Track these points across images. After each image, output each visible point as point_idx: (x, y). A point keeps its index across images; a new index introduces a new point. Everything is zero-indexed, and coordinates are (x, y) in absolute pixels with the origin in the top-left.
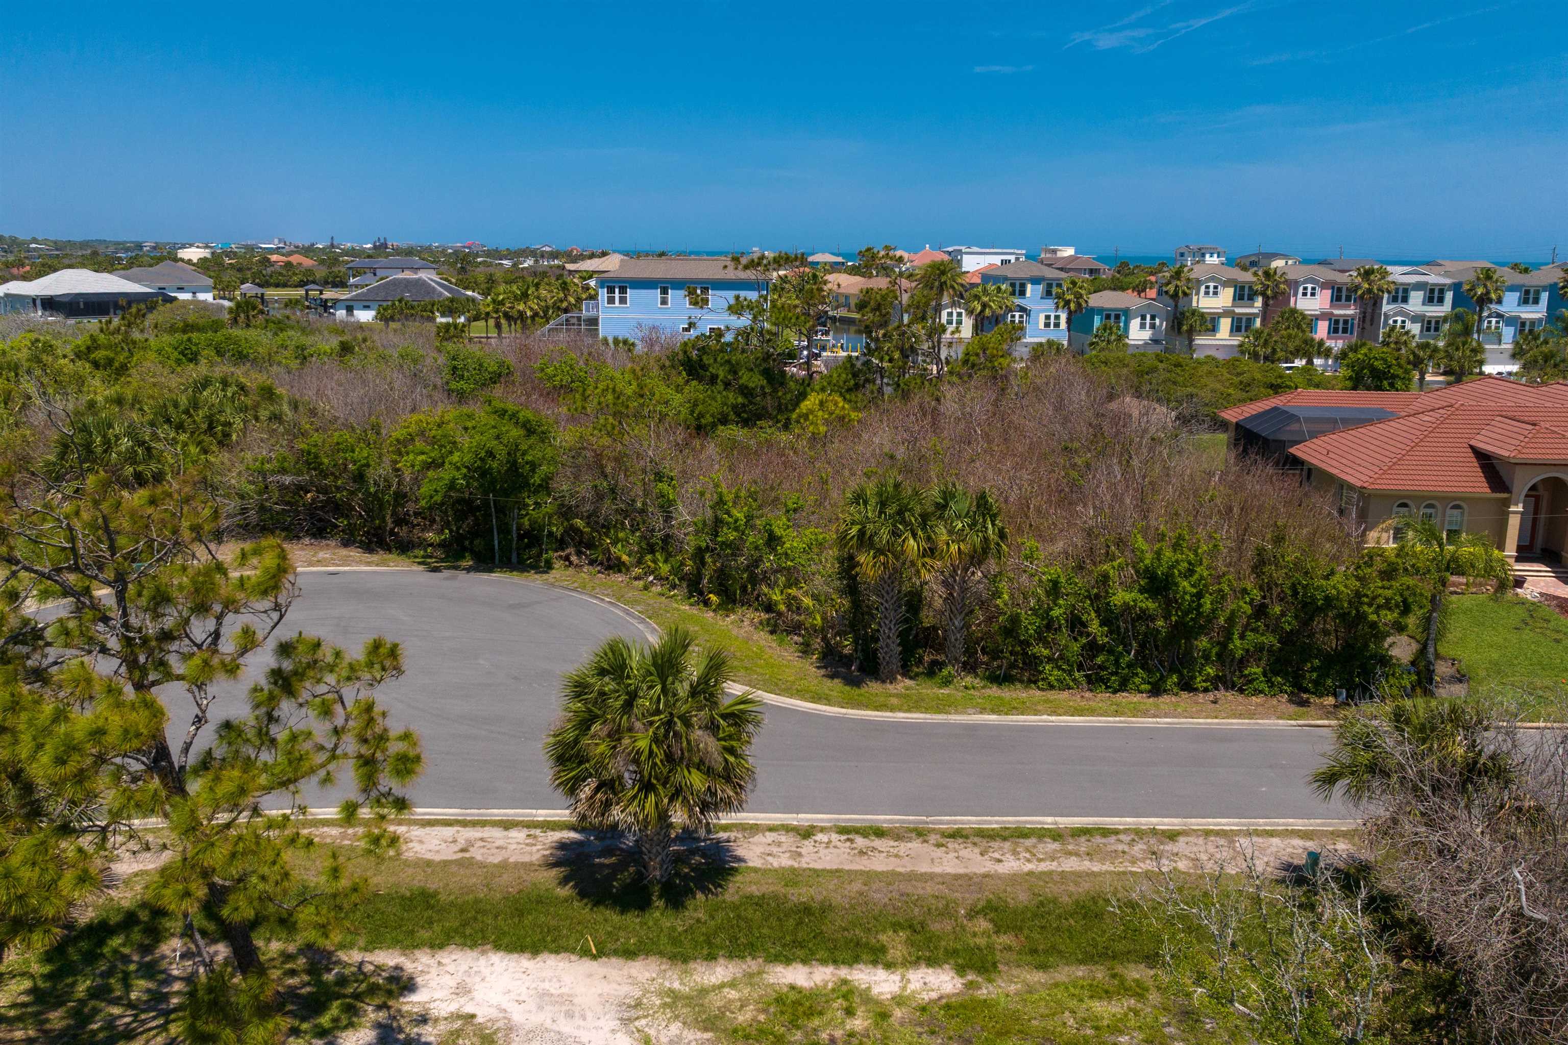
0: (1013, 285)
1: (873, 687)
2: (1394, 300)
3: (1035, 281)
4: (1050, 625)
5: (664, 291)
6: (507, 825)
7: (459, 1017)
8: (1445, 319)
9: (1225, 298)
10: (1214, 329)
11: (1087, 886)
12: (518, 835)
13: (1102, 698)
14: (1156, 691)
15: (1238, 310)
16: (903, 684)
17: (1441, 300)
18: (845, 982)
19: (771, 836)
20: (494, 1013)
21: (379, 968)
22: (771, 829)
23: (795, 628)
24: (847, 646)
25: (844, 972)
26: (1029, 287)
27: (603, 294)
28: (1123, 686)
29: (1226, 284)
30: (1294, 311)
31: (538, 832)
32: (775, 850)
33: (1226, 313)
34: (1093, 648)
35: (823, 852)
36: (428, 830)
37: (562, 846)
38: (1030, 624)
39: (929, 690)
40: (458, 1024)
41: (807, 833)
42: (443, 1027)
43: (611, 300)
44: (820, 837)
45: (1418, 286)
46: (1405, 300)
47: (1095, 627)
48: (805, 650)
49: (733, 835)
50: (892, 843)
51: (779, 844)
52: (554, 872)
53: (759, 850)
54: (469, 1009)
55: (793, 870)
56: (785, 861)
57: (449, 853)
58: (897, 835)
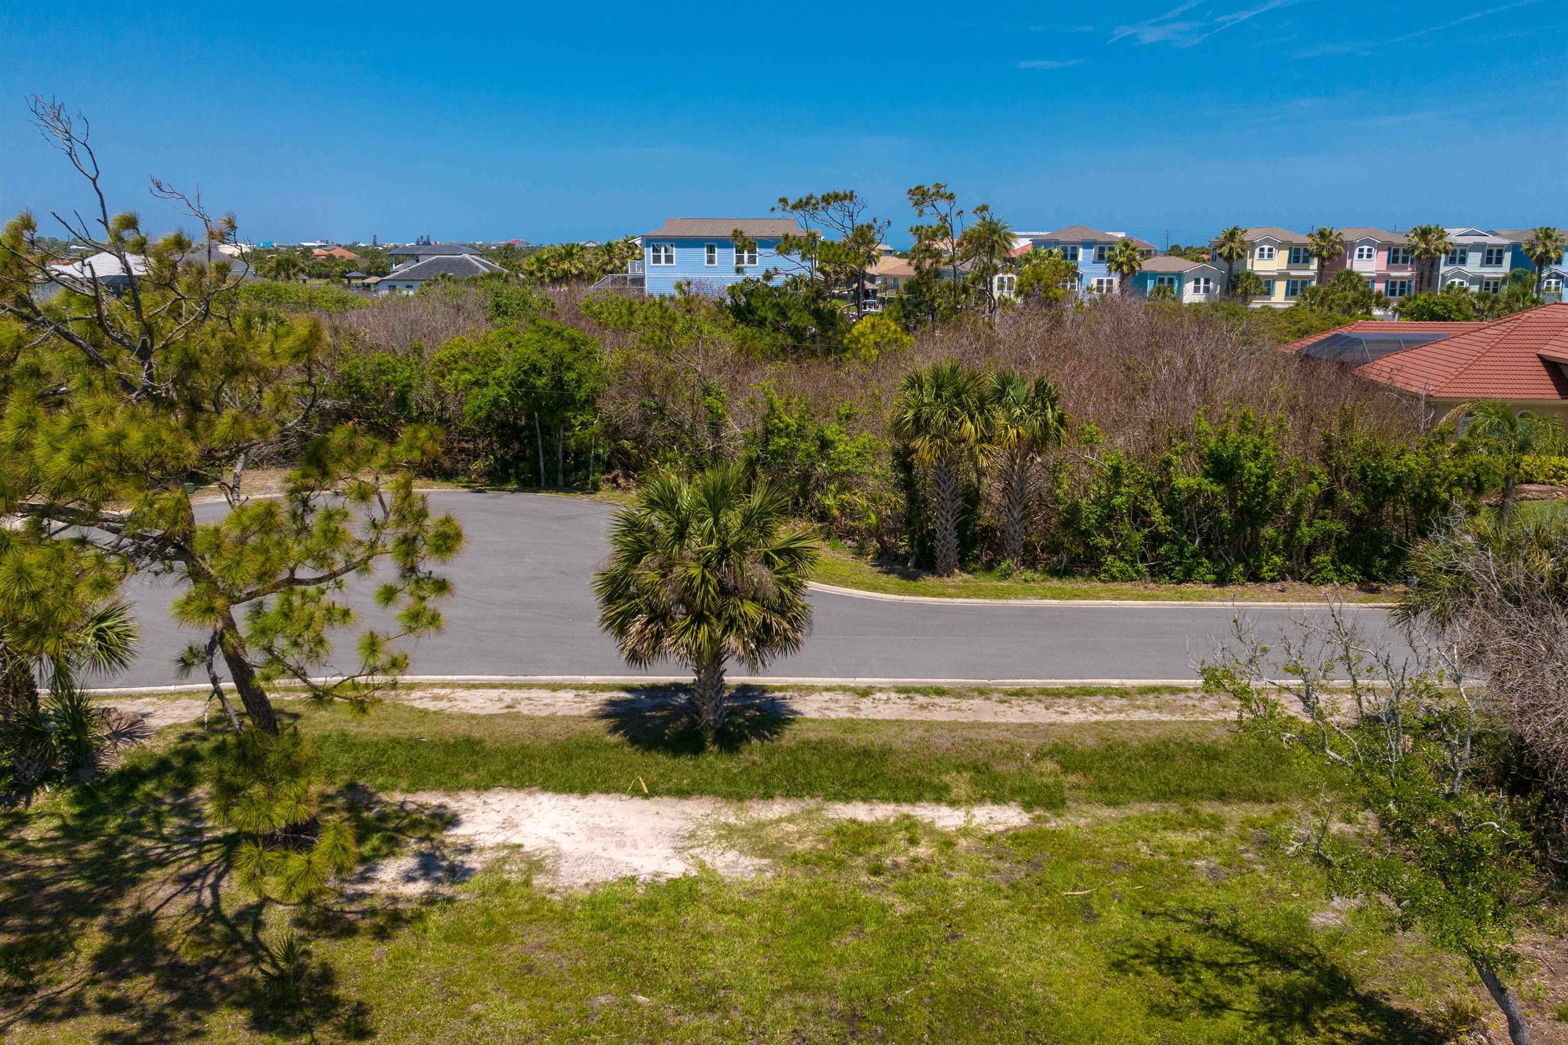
0: (1065, 250)
1: (930, 581)
2: (1452, 261)
3: (1087, 245)
4: (1110, 514)
5: (711, 250)
6: (554, 687)
7: (505, 847)
8: (1504, 280)
9: (1280, 261)
10: (1269, 293)
11: (1157, 732)
12: (567, 696)
13: (1166, 588)
14: (1222, 580)
15: (1293, 273)
16: (960, 578)
17: (1499, 261)
18: (908, 817)
19: (826, 695)
20: (542, 844)
21: (422, 807)
22: (827, 689)
23: (850, 533)
24: (903, 545)
25: (906, 809)
26: (1081, 251)
27: (649, 253)
28: (1188, 577)
29: (1281, 246)
30: (1350, 273)
31: (586, 693)
32: (832, 705)
33: (1281, 276)
34: (1156, 539)
35: (881, 707)
36: (473, 691)
37: (612, 703)
38: (1090, 513)
39: (988, 582)
40: (505, 852)
41: (866, 692)
42: (488, 855)
43: (657, 259)
44: (878, 695)
45: (1476, 247)
46: (1463, 261)
47: (1158, 516)
48: (860, 552)
49: (788, 695)
50: (953, 700)
51: (837, 701)
52: (604, 722)
53: (816, 706)
54: (516, 840)
55: (852, 721)
56: (844, 714)
57: (495, 709)
58: (958, 693)
